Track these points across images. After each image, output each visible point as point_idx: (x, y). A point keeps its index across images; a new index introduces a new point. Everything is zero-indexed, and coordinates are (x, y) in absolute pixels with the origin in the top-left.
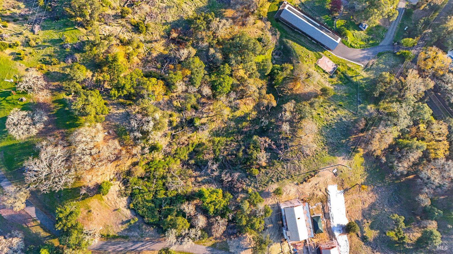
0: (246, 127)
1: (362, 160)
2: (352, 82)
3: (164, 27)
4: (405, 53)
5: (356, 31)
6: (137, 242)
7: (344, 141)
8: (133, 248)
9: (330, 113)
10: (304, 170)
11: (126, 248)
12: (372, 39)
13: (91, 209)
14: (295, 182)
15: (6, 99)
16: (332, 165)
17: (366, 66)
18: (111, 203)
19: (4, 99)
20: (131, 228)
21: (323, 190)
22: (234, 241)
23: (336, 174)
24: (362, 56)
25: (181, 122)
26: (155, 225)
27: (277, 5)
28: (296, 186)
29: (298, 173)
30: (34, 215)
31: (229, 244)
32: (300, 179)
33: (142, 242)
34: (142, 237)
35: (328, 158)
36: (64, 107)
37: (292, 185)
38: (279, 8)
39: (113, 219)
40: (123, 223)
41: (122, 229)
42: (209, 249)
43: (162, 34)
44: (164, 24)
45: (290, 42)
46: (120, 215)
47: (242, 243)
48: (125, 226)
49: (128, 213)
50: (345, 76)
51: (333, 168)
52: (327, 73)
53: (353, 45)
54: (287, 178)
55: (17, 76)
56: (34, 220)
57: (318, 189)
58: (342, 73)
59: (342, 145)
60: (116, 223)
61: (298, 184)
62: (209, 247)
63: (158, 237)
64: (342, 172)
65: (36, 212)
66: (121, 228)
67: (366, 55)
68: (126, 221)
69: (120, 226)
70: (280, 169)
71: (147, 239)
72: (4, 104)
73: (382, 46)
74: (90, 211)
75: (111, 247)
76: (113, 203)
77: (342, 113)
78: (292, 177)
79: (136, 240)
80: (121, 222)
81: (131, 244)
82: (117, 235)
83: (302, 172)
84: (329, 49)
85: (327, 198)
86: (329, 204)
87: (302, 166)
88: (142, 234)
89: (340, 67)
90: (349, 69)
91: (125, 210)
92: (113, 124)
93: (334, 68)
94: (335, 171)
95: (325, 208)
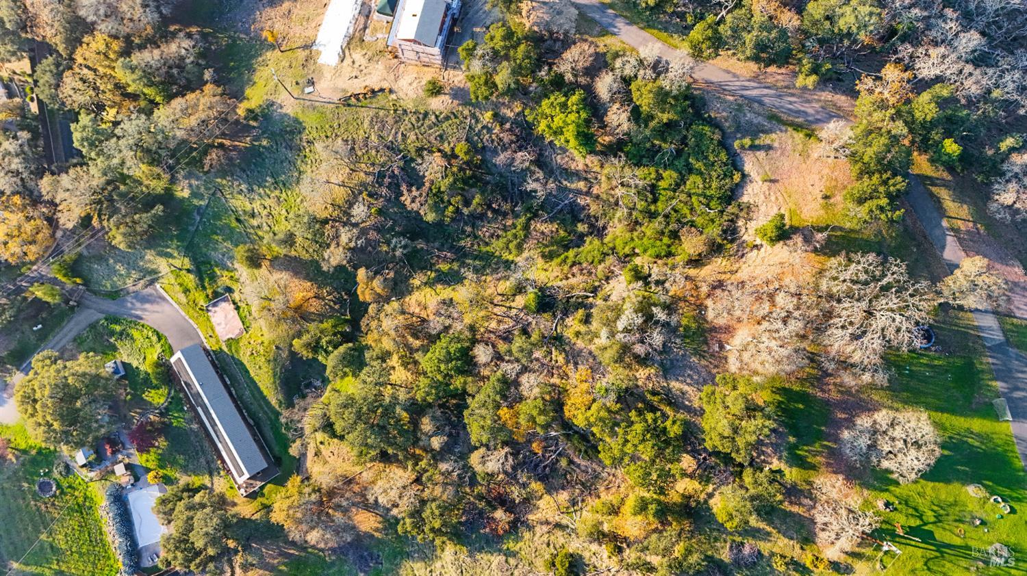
0: (445, 259)
1: (248, 92)
2: (194, 260)
3: (517, 548)
4: (65, 276)
5: (135, 364)
6: (751, 100)
7: (265, 143)
8: (766, 91)
9: (265, 212)
10: (366, 114)
11: (780, 96)
12: (112, 333)
13: (822, 201)
14: (393, 96)
15: (918, 522)
16: (308, 103)
17: (152, 282)
18: (777, 199)
19: (925, 524)
20: (755, 131)
21: (348, 61)
22: (561, 25)
23: (311, 83)
24: (147, 306)
25: (566, 313)
26: (704, 120)
27: (263, 495)
28: (395, 88)
29: (382, 113)
30: (950, 240)
31: (574, 25)
32: (381, 100)
33: (742, 96)
34: (740, 106)
35: (310, 121)
36: (796, 447)
37: (401, 95)
38: (262, 488)
39: (785, 164)
40: (769, 148)
41: (773, 136)
42: (616, 30)
43: (527, 535)
44: (514, 554)
45: (274, 402)
46: (767, 168)
47: (547, 18)
48: (764, 140)
49: (748, 167)
50: (201, 279)
51: (308, 97)
52: (234, 303)
53: (155, 338)
54: (405, 111)
55: (878, 565)
56: (956, 231)
57: (356, 65)
58: (204, 288)
59: (272, 136)
60: (782, 154)
61: (391, 91)
62: (614, 34)
63: (708, 93)
64: (297, 83)
65: (943, 247)
66: (774, 139)
67: (138, 305)
68: (759, 150)
69: (776, 145)
70: (412, 137)
71: (731, 98)
72: (930, 513)
73: (102, 312)
74: (826, 197)
75: (810, 111)
76: (773, 198)
77: (240, 203)
78: (395, 111)
79: (756, 105)
80: (771, 152)
81: (766, 100)
82: (790, 129)
83: (372, 113)
84: (205, 349)
85: (348, 44)
86: (351, 31)
87: (366, 124)
88: (737, 110)
89: (202, 302)
90: (186, 291)
91: (753, 174)
92: (704, 362)
93: (215, 305)
94: (310, 89)
95: (361, 26)
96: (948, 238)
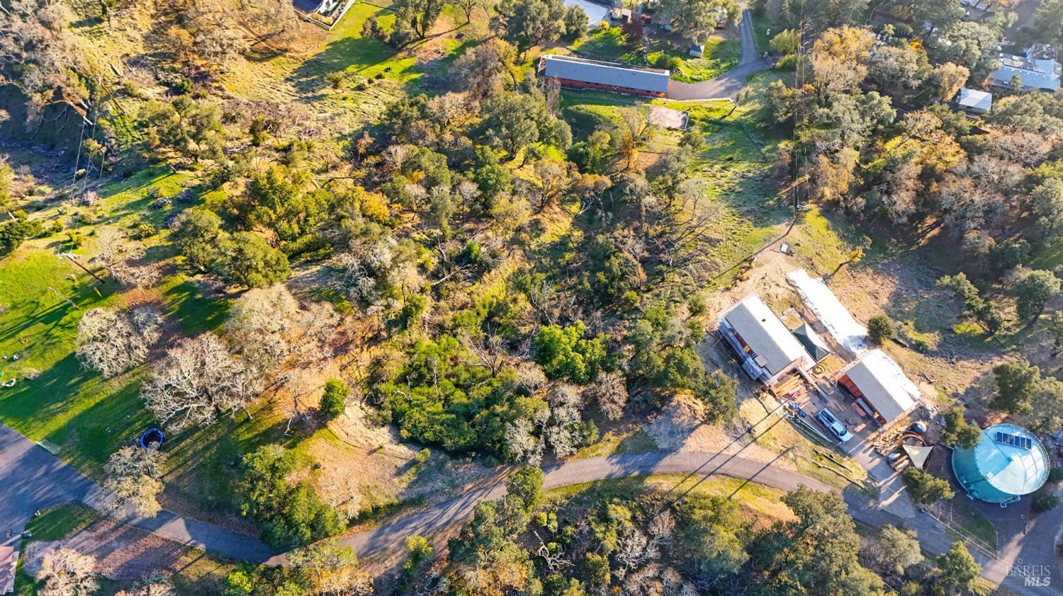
0: (575, 261)
1: (824, 221)
2: (728, 124)
3: (341, 144)
4: (790, 61)
5: (689, 60)
6: (450, 501)
7: (771, 202)
8: (445, 519)
9: (719, 175)
10: (725, 265)
11: (430, 525)
12: (723, 62)
13: (318, 461)
14: (722, 288)
15: (62, 322)
16: (773, 239)
17: (737, 100)
18: (358, 441)
19: (56, 325)
20: (422, 478)
21: (782, 282)
22: (659, 424)
23: (789, 253)
24: (723, 88)
25: (442, 262)
26: (472, 449)
27: (532, 66)
28: (727, 293)
29: (717, 274)
30: (185, 538)
31: (650, 434)
32: (727, 279)
33: (461, 496)
34: (455, 487)
35: (759, 233)
36: (192, 294)
37: (717, 293)
38: (537, 69)
39: (374, 470)
40: (400, 472)
41: (404, 485)
42: (614, 460)
43: (342, 154)
44: (339, 139)
45: (583, 106)
46: (386, 458)
47: (676, 420)
48: (410, 476)
49: (403, 450)
50: (710, 122)
51: (778, 244)
52: (676, 130)
53: (695, 77)
54: (702, 287)
55: (74, 276)
56: (187, 550)
57: (773, 285)
58: (702, 120)
59: (772, 209)
60: (383, 477)
61: (728, 289)
62: (611, 456)
63: (491, 475)
64: (797, 245)
65: (188, 526)
66: (401, 484)
67: (729, 84)
68: (406, 465)
69: (396, 480)
70: (677, 279)
71: (468, 487)
72: (57, 334)
73: (744, 66)
74: (316, 467)
75: (393, 537)
76: (361, 440)
77: (742, 167)
78: (709, 282)
79: (442, 499)
80: (394, 471)
81: (438, 512)
82: (396, 501)
83: (723, 269)
84: (657, 95)
85: (798, 294)
86: (809, 305)
87: (718, 260)
88: (452, 481)
89: (694, 113)
90: (711, 110)
91: (393, 447)
92: (307, 289)
93: (684, 119)
94: (785, 248)
95: (806, 314)
96: (189, 538)
